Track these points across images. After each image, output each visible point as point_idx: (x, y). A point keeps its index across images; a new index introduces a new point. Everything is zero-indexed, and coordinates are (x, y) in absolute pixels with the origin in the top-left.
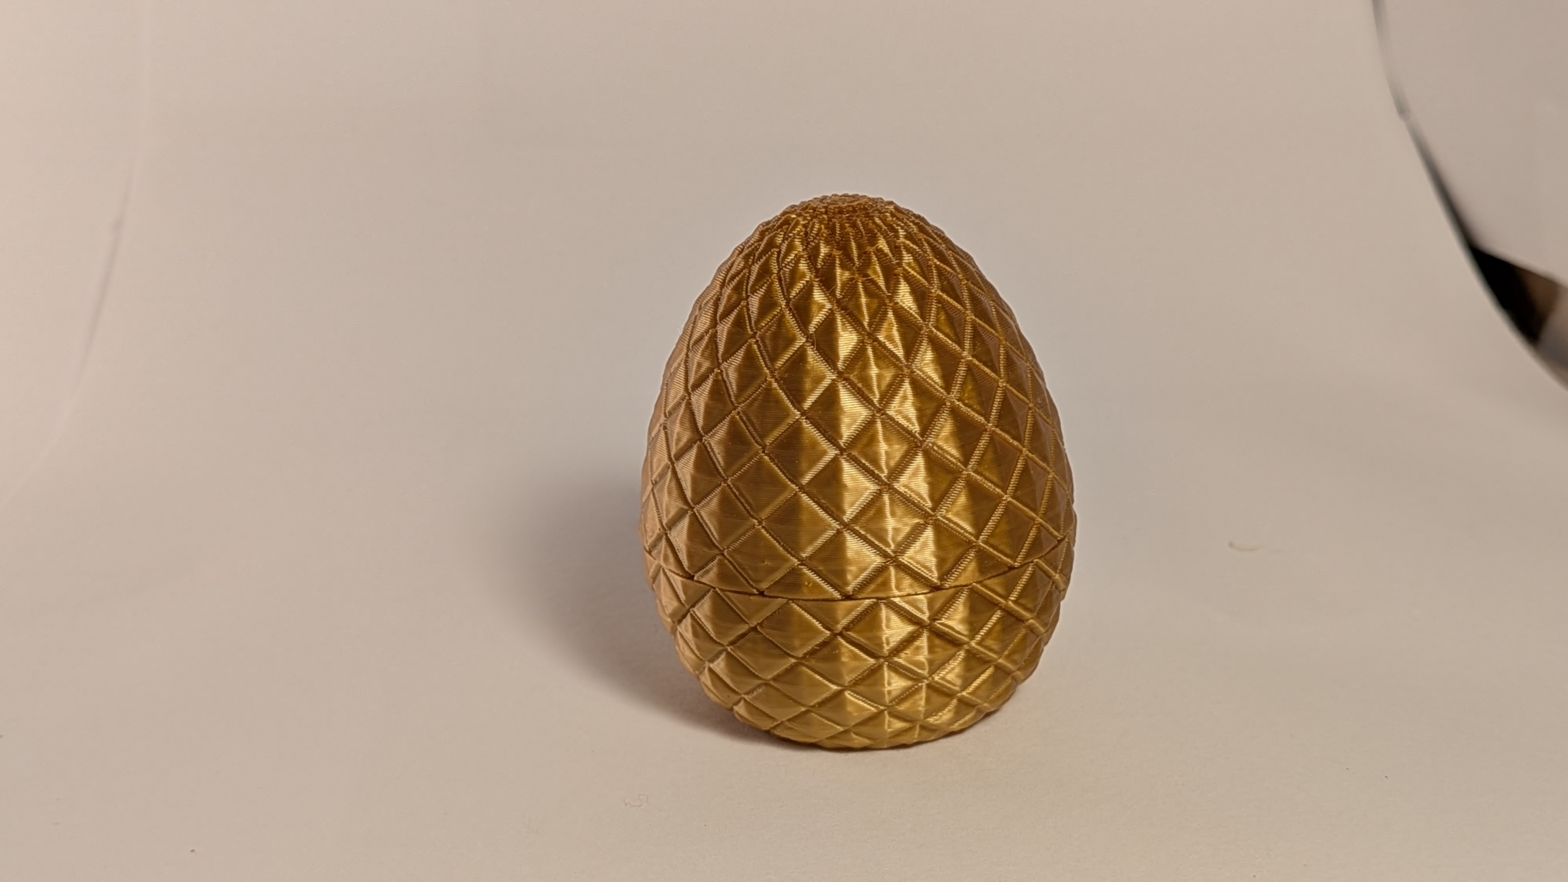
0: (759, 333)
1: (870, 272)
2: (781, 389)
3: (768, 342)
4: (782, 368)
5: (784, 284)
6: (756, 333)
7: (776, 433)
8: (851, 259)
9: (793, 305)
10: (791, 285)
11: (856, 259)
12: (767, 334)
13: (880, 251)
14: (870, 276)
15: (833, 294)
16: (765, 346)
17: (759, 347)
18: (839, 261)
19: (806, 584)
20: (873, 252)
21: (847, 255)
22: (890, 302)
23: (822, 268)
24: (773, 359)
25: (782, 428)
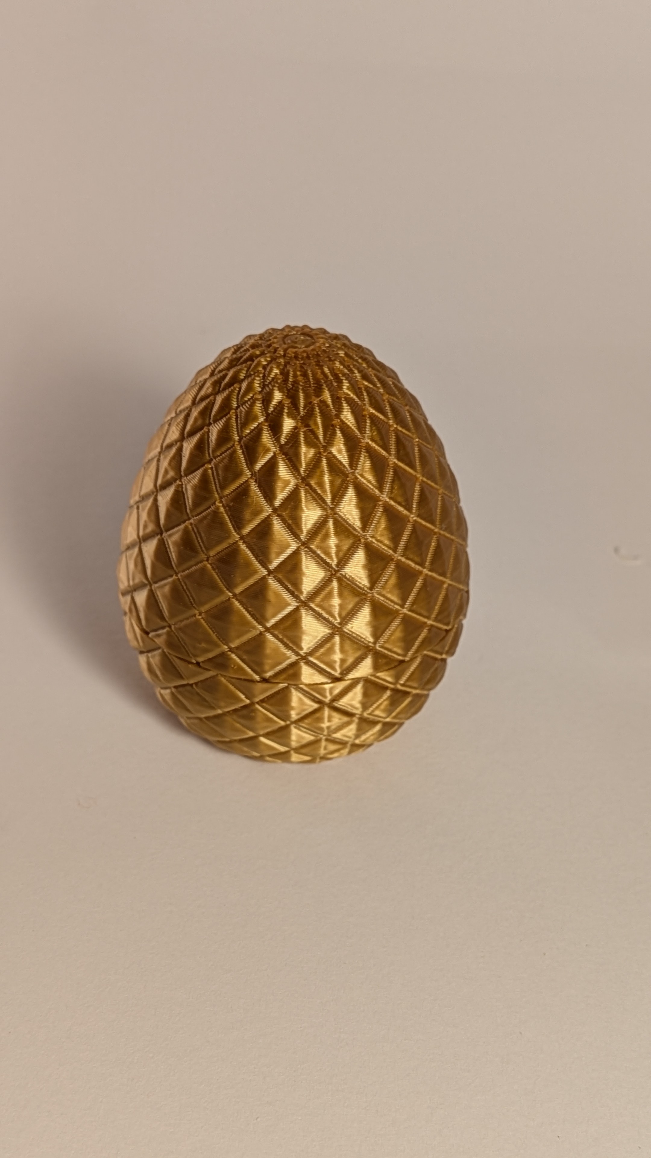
0: (214, 460)
1: (311, 423)
2: (226, 513)
3: (220, 472)
4: (229, 496)
5: (239, 422)
6: (212, 460)
7: (219, 548)
8: (297, 408)
9: (243, 443)
10: (245, 424)
11: (301, 409)
12: (220, 465)
13: (323, 402)
14: (310, 427)
15: (278, 440)
16: (218, 475)
17: (213, 473)
18: (288, 410)
19: (233, 666)
20: (317, 403)
21: (295, 404)
22: (324, 452)
23: (272, 413)
24: (223, 487)
25: (224, 545)
